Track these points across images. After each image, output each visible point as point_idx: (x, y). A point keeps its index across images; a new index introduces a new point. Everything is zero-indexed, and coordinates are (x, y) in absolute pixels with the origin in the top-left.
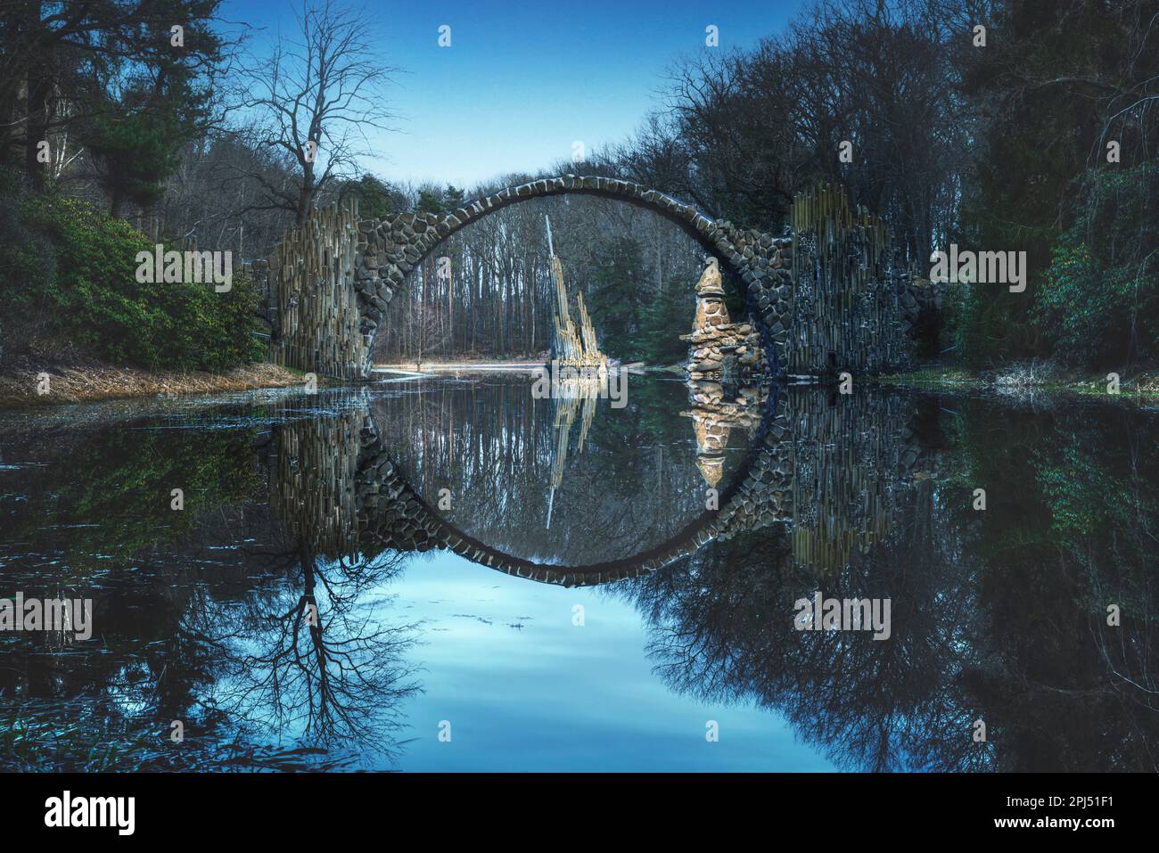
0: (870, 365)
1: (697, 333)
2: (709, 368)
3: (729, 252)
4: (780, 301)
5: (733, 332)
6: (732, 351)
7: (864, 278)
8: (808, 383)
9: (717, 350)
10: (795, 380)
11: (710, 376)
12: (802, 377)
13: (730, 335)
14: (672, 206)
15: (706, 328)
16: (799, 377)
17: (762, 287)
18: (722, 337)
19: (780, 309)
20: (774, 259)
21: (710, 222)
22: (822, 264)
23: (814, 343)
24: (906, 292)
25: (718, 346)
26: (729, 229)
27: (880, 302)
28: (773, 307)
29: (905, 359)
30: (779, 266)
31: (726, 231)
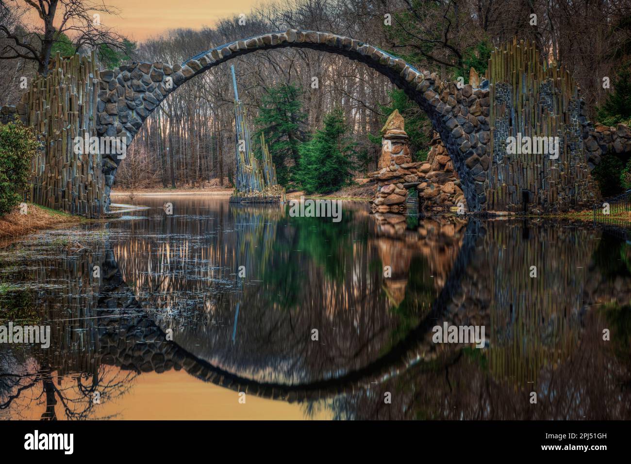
0: (561, 202)
1: (384, 171)
2: (395, 202)
3: (434, 101)
4: (480, 145)
5: (415, 170)
6: (415, 187)
7: (554, 124)
8: (506, 218)
9: (401, 186)
10: (494, 216)
11: (395, 208)
12: (501, 213)
13: (413, 173)
14: (384, 60)
15: (391, 167)
16: (498, 213)
17: (464, 133)
18: (406, 175)
19: (480, 152)
20: (474, 107)
21: (418, 74)
22: (516, 112)
23: (511, 182)
24: (590, 137)
25: (402, 183)
26: (434, 81)
27: (568, 146)
28: (474, 151)
29: (592, 198)
30: (479, 113)
31: (432, 82)
